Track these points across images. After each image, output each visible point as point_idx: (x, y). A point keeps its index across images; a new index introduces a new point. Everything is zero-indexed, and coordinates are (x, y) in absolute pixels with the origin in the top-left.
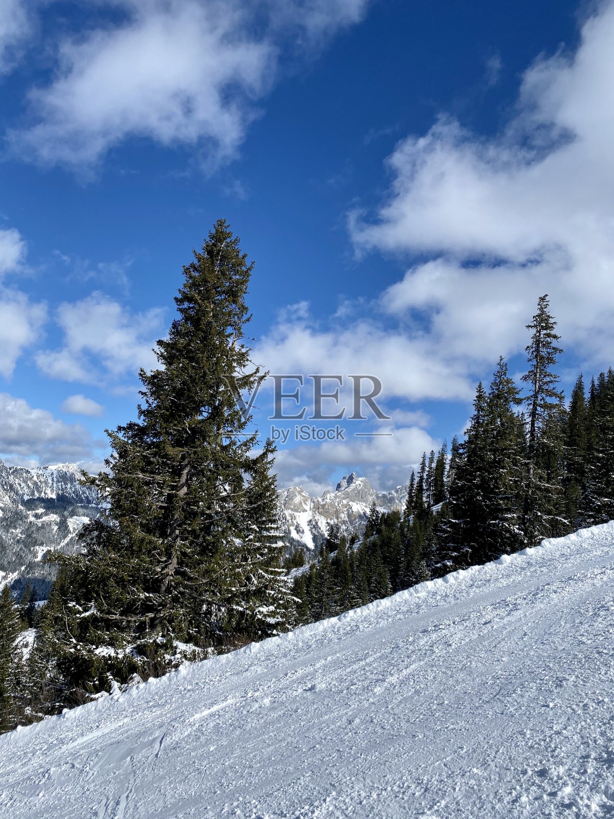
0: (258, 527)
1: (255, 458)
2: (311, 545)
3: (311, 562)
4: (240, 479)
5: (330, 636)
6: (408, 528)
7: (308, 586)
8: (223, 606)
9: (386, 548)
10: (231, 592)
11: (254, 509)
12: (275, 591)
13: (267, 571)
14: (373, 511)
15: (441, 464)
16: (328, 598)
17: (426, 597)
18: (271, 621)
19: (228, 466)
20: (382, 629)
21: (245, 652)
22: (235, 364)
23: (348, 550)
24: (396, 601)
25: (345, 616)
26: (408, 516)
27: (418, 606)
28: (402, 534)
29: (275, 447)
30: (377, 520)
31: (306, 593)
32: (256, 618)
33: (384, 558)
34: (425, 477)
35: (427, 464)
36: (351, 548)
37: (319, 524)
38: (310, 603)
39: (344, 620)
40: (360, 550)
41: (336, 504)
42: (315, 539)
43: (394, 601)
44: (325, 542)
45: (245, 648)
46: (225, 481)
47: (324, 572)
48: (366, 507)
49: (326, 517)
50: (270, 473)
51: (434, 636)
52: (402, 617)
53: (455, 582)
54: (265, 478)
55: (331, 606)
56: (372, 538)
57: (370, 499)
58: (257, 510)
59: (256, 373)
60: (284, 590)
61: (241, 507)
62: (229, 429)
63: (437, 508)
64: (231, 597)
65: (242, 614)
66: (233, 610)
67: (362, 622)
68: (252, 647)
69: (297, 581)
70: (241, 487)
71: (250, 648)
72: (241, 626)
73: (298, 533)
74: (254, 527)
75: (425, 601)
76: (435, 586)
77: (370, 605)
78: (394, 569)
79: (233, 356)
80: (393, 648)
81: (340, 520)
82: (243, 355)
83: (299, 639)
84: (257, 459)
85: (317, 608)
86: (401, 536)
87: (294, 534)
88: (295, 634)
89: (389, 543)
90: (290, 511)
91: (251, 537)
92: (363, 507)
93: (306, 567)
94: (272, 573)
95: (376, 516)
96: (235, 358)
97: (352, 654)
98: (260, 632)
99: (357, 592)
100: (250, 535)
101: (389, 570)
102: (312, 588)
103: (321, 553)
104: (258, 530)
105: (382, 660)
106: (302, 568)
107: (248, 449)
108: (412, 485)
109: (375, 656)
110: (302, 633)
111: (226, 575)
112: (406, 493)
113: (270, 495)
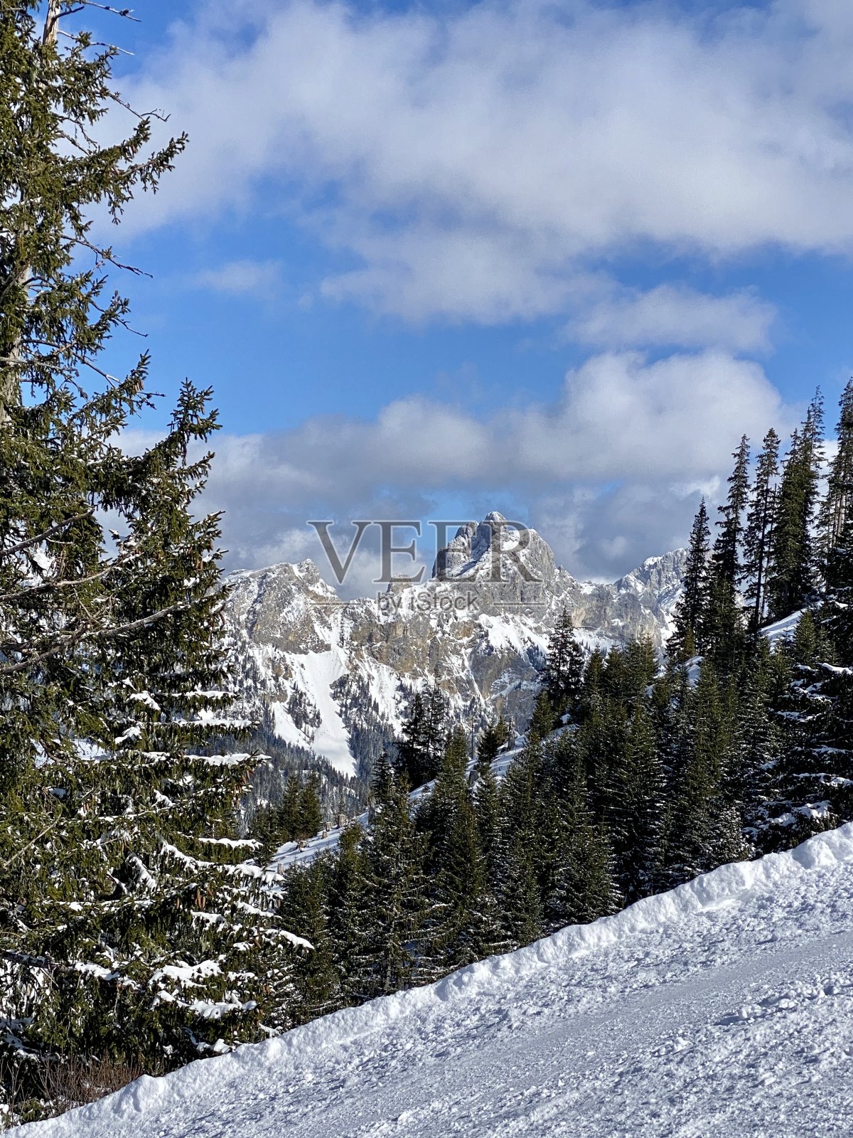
0: (158, 699)
1: (140, 454)
2: (346, 766)
3: (343, 818)
4: (91, 527)
5: (408, 1047)
6: (681, 701)
7: (334, 902)
8: (38, 964)
9: (602, 771)
10: (67, 915)
11: (142, 633)
12: (221, 911)
13: (191, 848)
14: (563, 644)
15: (800, 479)
16: (402, 937)
17: (735, 913)
18: (207, 1009)
19: (47, 486)
20: (586, 1020)
21: (117, 1109)
22: (57, 108)
23: (473, 778)
24: (632, 929)
25: (459, 983)
26: (683, 659)
27: (710, 944)
28: (662, 722)
29: (213, 415)
30: (574, 673)
31: (329, 925)
32: (157, 1001)
33: (599, 802)
34: (744, 523)
35: (752, 480)
36: (482, 770)
37: (373, 692)
38: (344, 956)
39: (456, 994)
40: (515, 778)
41: (433, 623)
42: (358, 743)
43: (626, 929)
44: (394, 752)
45: (117, 1094)
46: (37, 534)
47: (389, 853)
48: (538, 630)
49: (398, 669)
50: (197, 511)
51: (760, 1033)
52: (652, 978)
53: (835, 861)
54: (178, 525)
55: (413, 964)
56: (556, 737)
57: (553, 604)
58: (150, 639)
59: (136, 142)
60: (251, 909)
61: (96, 626)
62: (45, 350)
63: (781, 630)
64: (66, 934)
65: (107, 988)
66: (73, 975)
67: (517, 999)
68: (140, 1092)
69: (294, 883)
70: (95, 556)
71: (135, 1095)
72: (103, 1030)
73: (298, 724)
74: (144, 696)
75: (733, 926)
76: (768, 877)
77: (546, 943)
78: (631, 838)
79: (52, 75)
80: (621, 1075)
81: (445, 677)
82: (87, 71)
83: (305, 1060)
84: (148, 457)
85: (367, 973)
86: (656, 726)
87: (285, 728)
88: (289, 1044)
89: (616, 750)
90: (269, 649)
91: (134, 731)
92: (528, 633)
93: (329, 837)
94: (208, 852)
95: (573, 662)
96: (58, 83)
97: (483, 1100)
98: (169, 1049)
99: (505, 918)
100: (129, 725)
101: (615, 842)
102: (349, 908)
103: (381, 788)
104: (156, 707)
105: (585, 1113)
106: (312, 842)
107: (115, 423)
108: (697, 552)
109: (560, 1102)
110: (314, 1041)
111: (48, 859)
112: (677, 582)
113: (196, 586)
